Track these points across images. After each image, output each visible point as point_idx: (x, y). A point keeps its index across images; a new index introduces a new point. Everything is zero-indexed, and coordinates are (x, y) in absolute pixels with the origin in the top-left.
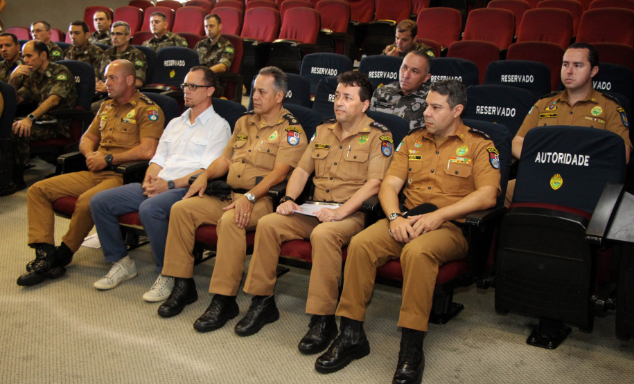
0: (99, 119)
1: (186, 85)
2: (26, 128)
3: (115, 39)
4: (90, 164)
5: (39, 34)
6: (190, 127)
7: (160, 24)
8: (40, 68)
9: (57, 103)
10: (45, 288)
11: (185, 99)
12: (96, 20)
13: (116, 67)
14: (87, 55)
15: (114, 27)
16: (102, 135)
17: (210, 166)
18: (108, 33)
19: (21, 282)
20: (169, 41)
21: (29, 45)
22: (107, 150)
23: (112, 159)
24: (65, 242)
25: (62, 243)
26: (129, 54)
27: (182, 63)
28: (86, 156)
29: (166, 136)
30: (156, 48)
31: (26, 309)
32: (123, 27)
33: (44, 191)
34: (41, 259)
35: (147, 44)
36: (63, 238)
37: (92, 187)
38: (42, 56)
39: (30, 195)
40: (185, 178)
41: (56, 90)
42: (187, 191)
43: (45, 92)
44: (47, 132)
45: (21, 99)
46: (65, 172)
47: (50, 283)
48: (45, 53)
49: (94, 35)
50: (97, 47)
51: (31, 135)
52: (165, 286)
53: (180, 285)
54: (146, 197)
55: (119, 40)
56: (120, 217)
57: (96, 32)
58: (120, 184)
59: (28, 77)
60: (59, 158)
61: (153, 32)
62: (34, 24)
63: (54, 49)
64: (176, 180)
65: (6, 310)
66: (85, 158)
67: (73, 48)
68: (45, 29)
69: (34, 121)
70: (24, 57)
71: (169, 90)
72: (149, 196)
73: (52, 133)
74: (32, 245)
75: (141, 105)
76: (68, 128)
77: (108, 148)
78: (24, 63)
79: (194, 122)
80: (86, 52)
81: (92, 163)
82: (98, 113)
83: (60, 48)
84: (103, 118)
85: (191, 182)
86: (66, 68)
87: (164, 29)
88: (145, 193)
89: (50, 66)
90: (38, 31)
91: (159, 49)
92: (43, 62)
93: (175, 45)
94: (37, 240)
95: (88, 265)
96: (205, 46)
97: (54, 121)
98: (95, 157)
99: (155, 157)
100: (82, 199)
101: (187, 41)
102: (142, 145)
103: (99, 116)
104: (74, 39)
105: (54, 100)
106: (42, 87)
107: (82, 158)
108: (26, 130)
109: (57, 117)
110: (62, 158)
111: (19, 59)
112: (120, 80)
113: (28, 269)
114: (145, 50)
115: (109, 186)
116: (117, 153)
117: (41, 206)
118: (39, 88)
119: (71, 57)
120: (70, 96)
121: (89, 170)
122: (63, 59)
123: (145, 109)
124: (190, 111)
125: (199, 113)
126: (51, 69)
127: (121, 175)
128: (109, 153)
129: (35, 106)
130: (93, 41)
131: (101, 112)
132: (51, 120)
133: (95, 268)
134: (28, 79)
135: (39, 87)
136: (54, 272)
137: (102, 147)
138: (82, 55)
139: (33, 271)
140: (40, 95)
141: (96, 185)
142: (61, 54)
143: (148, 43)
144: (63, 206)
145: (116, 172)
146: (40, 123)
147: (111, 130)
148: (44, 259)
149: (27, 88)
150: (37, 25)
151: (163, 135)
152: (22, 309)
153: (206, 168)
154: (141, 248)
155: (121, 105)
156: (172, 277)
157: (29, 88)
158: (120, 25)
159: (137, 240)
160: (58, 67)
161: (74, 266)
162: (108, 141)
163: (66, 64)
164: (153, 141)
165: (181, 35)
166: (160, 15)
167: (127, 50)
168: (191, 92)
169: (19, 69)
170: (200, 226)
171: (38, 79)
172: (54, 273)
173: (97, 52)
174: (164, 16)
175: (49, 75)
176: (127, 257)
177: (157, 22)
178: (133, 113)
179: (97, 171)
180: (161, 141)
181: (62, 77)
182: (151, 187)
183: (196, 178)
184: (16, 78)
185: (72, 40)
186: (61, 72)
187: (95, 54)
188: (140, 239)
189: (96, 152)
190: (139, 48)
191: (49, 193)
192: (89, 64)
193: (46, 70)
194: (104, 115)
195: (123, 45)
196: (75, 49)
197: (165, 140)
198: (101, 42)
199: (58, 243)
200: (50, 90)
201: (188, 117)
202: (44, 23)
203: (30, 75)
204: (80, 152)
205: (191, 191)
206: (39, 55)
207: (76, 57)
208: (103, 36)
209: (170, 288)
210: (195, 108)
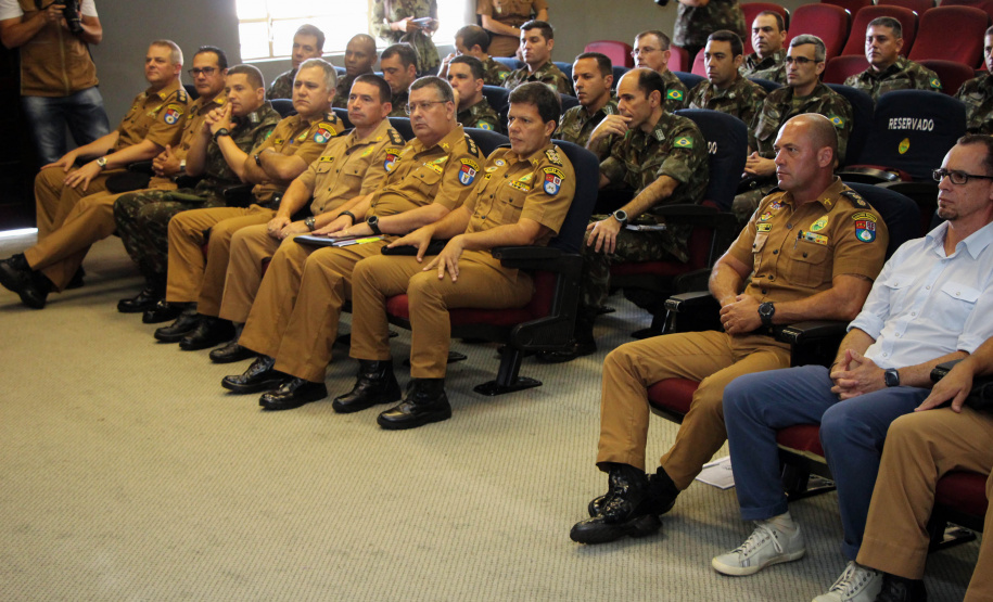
0: (754, 230)
1: (945, 172)
2: (608, 236)
3: (793, 70)
4: (727, 319)
5: (647, 56)
6: (944, 261)
7: (888, 43)
8: (645, 122)
9: (669, 191)
10: (620, 552)
11: (939, 202)
12: (757, 30)
13: (799, 128)
14: (734, 99)
15: (794, 46)
16: (757, 262)
17: (982, 347)
18: (777, 58)
19: (578, 535)
20: (904, 76)
21: (631, 78)
22: (764, 293)
23: (773, 313)
24: (665, 468)
25: (660, 470)
26: (819, 102)
27: (926, 125)
28: (721, 302)
29: (889, 275)
30: (872, 91)
31: (583, 588)
32: (811, 47)
33: (636, 363)
34: (618, 495)
35: (854, 82)
36: (662, 460)
37: (727, 365)
38: (651, 99)
39: (610, 367)
40: (923, 366)
41: (671, 165)
42: (926, 395)
43: (649, 168)
44: (645, 248)
45: (604, 180)
46: (678, 330)
47: (629, 545)
48: (657, 93)
49: (749, 61)
50: (755, 85)
51: (616, 251)
52: (860, 588)
53: (893, 590)
54: (836, 397)
55: (800, 72)
56: (781, 431)
57: (755, 56)
58: (783, 364)
59: (622, 138)
60: (668, 301)
61: (870, 60)
62: (641, 36)
63: (671, 86)
64: (903, 369)
65: (547, 585)
66: (719, 307)
67: (707, 86)
68: (659, 47)
69: (624, 224)
70: (619, 99)
71: (894, 180)
72: (843, 395)
73: (653, 249)
74: (602, 466)
75: (843, 207)
76: (684, 242)
77: (764, 289)
78: (616, 111)
79: (953, 251)
80: (732, 95)
81: (731, 316)
82: (753, 218)
83: (682, 85)
84: (762, 227)
85: (935, 377)
86: (693, 124)
87: (893, 55)
88: (835, 388)
89: (664, 119)
90: (646, 49)
91: (878, 94)
92: (652, 110)
93: (913, 85)
94: (613, 457)
95: (703, 520)
96: (981, 91)
97: (661, 227)
98: (740, 306)
99: (859, 317)
100: (705, 388)
101: (941, 78)
102: (835, 289)
103: (753, 223)
104: (712, 67)
105: (664, 187)
106: (645, 160)
107: (712, 305)
108: (607, 241)
109: (667, 219)
110: (676, 300)
111: (609, 104)
112: (804, 155)
113: (592, 512)
114: (849, 94)
115: (760, 365)
116: (783, 301)
117: (628, 391)
118: (640, 162)
119: (703, 103)
120: (695, 180)
121: (723, 331)
122: (688, 107)
123: (849, 218)
124: (947, 228)
125: (968, 233)
126: (665, 126)
127: (788, 346)
128: (767, 300)
129: (629, 197)
130: (746, 72)
131: (758, 216)
132: (655, 224)
133: (717, 528)
134: (621, 143)
135: (640, 158)
136: (641, 523)
137: (755, 286)
138: (724, 101)
139: (600, 516)
140: (639, 175)
141: (734, 362)
142: (684, 97)
143: (856, 80)
144: (667, 397)
145: (777, 340)
146: (635, 228)
147: (775, 253)
148: (623, 496)
149: (617, 159)
150: (646, 38)
151: (883, 272)
152: (576, 588)
153: (971, 349)
154: (812, 500)
155: (801, 205)
156: (876, 572)
157: (620, 160)
158: (807, 41)
159: (805, 484)
160: (679, 122)
161: (677, 518)
162: (768, 275)
163: (692, 116)
164: (859, 283)
165: (929, 66)
166: (888, 23)
167: (815, 93)
168: (955, 188)
169: (609, 123)
170: (949, 473)
171: (641, 143)
172: (638, 527)
173: (755, 95)
174: (897, 26)
175: (661, 136)
176: (787, 516)
177: (881, 39)
178: (823, 222)
179: (739, 334)
180: (876, 285)
181: (684, 142)
182: (848, 378)
183: (947, 370)
184: (599, 139)
185: (708, 70)
186: (685, 131)
187: (749, 98)
188: (811, 480)
189: (742, 295)
190: (839, 91)
191: (646, 367)
192: (737, 118)
193: (657, 128)
194: (763, 222)
195: (808, 83)
196: (711, 87)
197: (886, 283)
198: (761, 74)
199: (651, 469)
200: (660, 166)
201: (940, 239)
202: (660, 34)
203: (626, 134)
204: (711, 292)
205: (936, 396)
206: (647, 98)
207: (712, 103)
208: (768, 62)
209: (869, 594)
210: (958, 223)
